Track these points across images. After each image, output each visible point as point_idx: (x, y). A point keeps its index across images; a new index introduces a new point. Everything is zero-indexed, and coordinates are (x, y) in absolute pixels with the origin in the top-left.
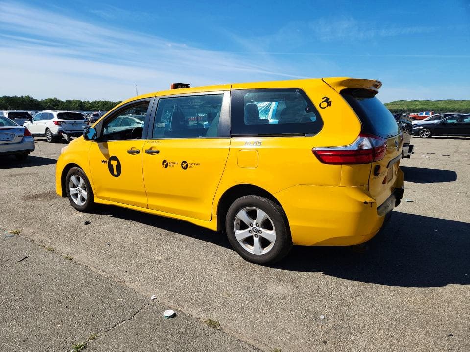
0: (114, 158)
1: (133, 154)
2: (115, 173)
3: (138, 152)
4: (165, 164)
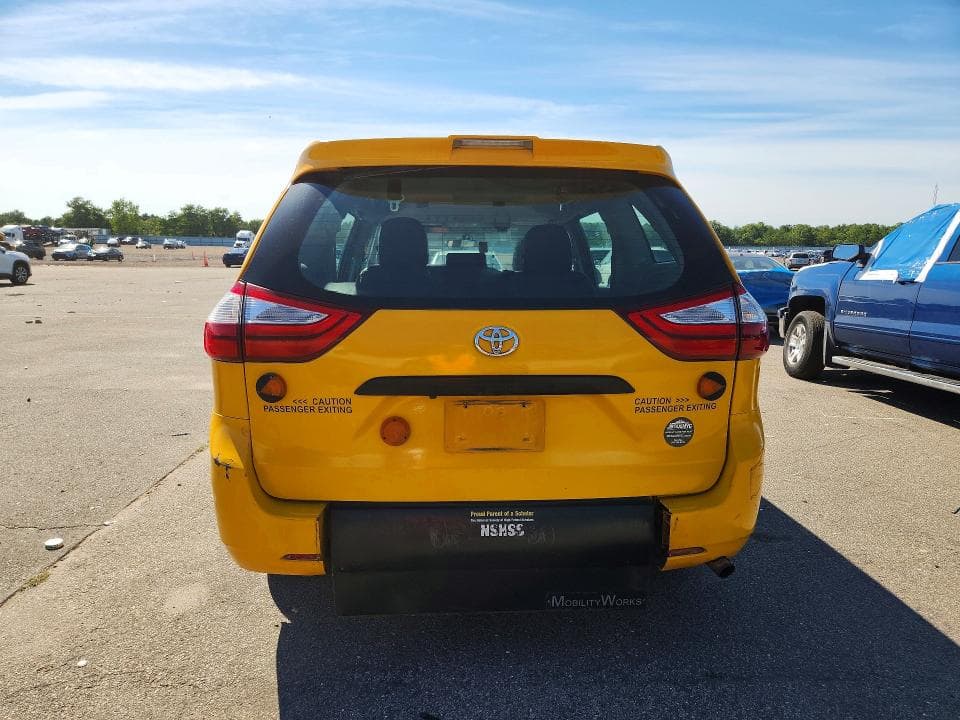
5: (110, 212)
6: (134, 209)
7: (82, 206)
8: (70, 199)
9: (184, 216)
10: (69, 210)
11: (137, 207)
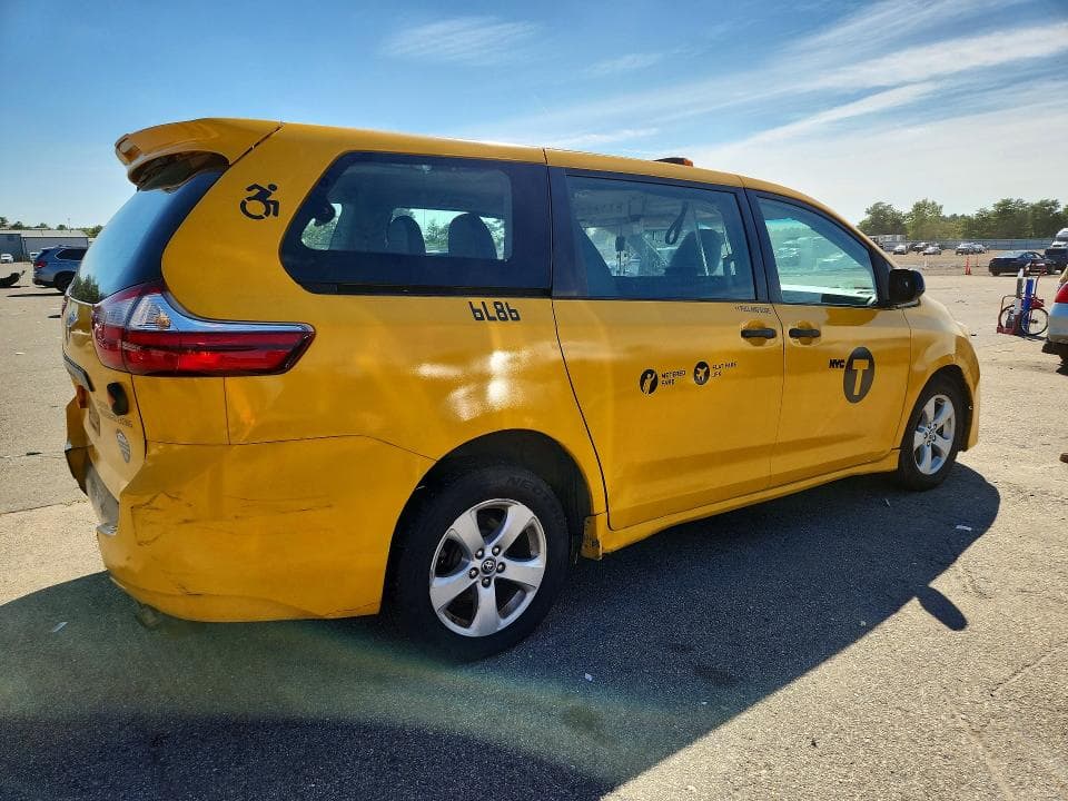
5: (910, 215)
6: (937, 209)
7: (881, 212)
8: (870, 205)
9: (996, 214)
10: (868, 217)
11: (941, 207)
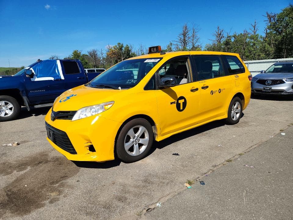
0: (182, 98)
1: (193, 92)
2: (181, 108)
3: (197, 89)
4: (212, 93)
